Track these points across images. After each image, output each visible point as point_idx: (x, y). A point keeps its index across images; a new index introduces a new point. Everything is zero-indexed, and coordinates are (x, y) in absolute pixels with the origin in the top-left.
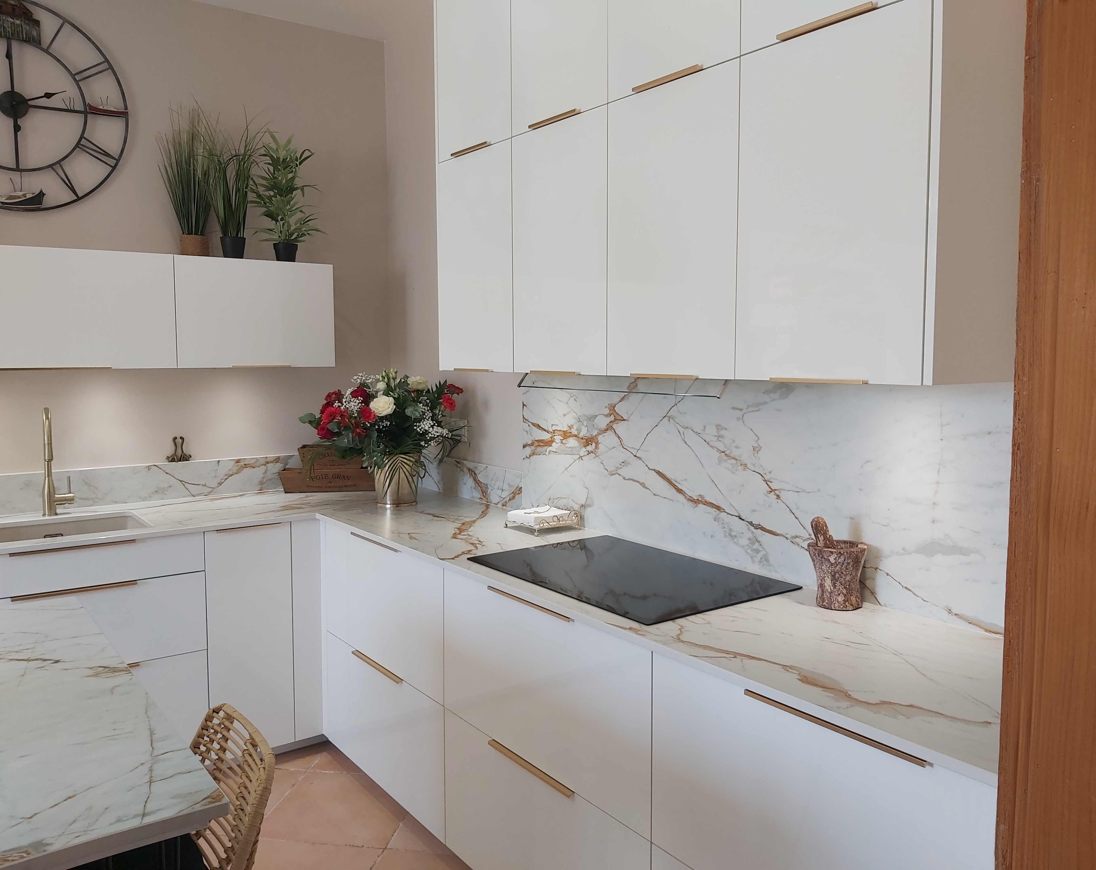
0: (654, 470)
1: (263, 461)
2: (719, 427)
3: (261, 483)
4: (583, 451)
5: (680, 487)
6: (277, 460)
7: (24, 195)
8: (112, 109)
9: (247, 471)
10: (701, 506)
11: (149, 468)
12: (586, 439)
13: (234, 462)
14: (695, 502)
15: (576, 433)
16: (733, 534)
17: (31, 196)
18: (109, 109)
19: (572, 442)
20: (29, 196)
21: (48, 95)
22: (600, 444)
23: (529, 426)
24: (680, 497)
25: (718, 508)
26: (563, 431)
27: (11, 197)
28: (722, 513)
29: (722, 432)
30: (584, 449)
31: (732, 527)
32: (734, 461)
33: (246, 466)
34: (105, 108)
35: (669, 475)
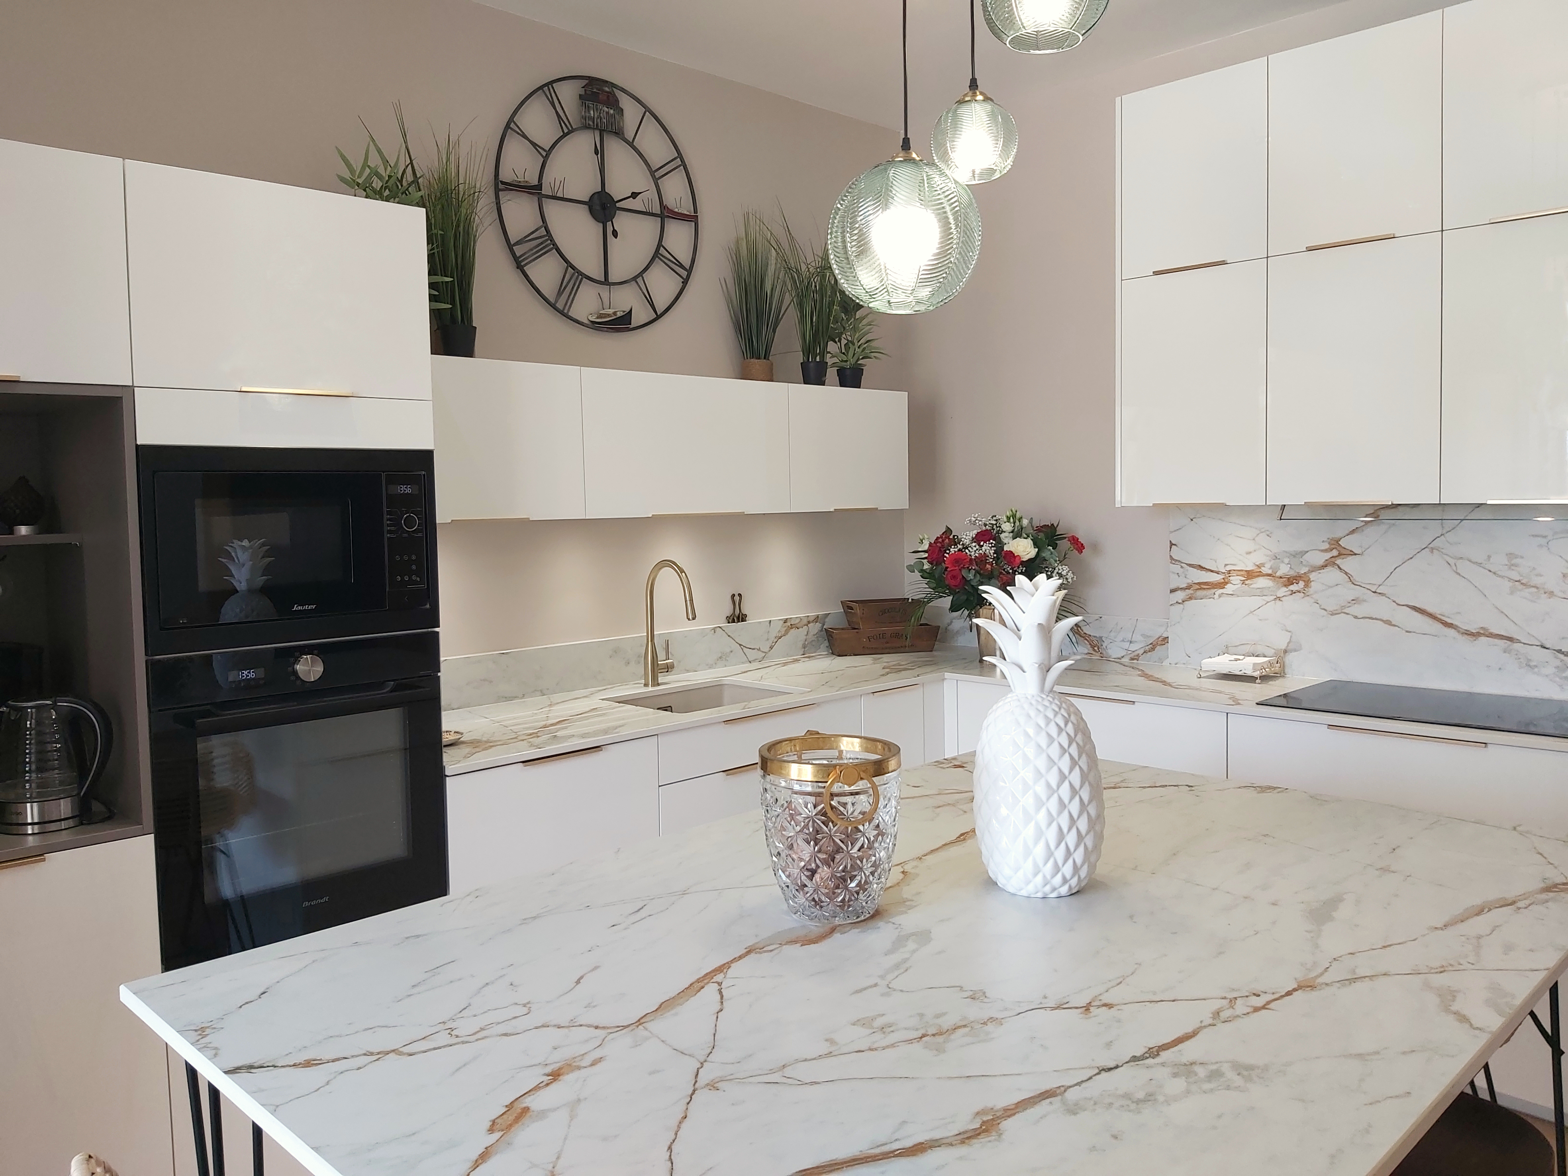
0: (1408, 606)
1: (805, 621)
2: (1511, 556)
3: (804, 647)
4: (1283, 591)
5: (1449, 621)
6: (817, 619)
7: (615, 313)
8: (686, 212)
9: (793, 632)
10: (1483, 638)
11: (714, 629)
12: (1288, 578)
13: (782, 622)
14: (1475, 635)
15: (1270, 572)
16: (1532, 664)
17: (622, 314)
18: (683, 212)
19: (1262, 582)
20: (619, 314)
21: (634, 195)
22: (1312, 583)
23: (1182, 567)
24: (1451, 632)
25: (1510, 639)
26: (1246, 571)
27: (600, 316)
28: (1515, 644)
29: (1514, 561)
30: (1285, 589)
31: (1529, 658)
32: (1534, 590)
33: (792, 626)
34: (680, 211)
35: (1430, 609)
